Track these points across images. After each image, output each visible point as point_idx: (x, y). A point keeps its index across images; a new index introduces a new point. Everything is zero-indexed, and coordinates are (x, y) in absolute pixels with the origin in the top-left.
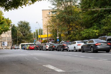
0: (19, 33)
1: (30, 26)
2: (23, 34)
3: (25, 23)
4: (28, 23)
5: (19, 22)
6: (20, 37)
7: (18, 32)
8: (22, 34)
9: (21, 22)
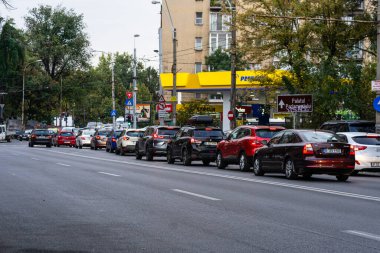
0: (33, 64)
1: (84, 31)
2: (48, 69)
3: (65, 17)
4: (79, 18)
5: (34, 11)
6: (35, 81)
7: (30, 59)
8: (43, 68)
9: (46, 12)
